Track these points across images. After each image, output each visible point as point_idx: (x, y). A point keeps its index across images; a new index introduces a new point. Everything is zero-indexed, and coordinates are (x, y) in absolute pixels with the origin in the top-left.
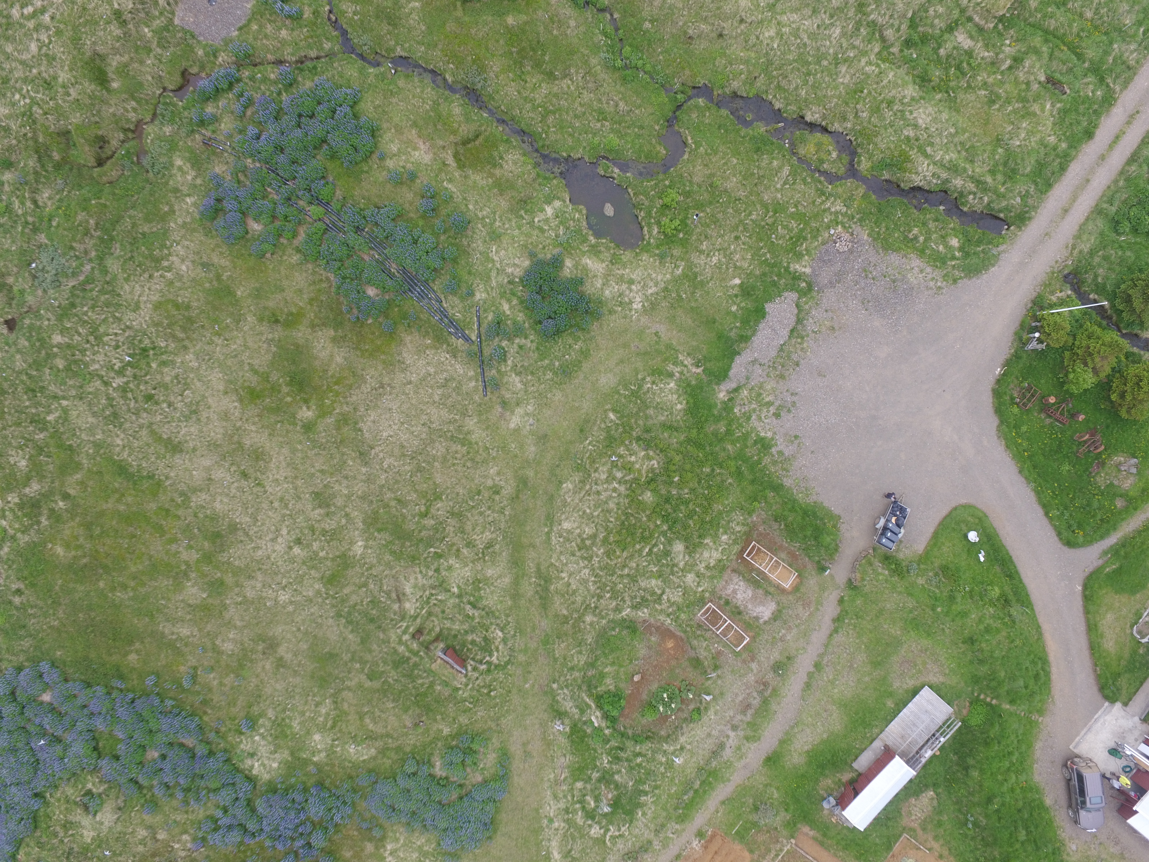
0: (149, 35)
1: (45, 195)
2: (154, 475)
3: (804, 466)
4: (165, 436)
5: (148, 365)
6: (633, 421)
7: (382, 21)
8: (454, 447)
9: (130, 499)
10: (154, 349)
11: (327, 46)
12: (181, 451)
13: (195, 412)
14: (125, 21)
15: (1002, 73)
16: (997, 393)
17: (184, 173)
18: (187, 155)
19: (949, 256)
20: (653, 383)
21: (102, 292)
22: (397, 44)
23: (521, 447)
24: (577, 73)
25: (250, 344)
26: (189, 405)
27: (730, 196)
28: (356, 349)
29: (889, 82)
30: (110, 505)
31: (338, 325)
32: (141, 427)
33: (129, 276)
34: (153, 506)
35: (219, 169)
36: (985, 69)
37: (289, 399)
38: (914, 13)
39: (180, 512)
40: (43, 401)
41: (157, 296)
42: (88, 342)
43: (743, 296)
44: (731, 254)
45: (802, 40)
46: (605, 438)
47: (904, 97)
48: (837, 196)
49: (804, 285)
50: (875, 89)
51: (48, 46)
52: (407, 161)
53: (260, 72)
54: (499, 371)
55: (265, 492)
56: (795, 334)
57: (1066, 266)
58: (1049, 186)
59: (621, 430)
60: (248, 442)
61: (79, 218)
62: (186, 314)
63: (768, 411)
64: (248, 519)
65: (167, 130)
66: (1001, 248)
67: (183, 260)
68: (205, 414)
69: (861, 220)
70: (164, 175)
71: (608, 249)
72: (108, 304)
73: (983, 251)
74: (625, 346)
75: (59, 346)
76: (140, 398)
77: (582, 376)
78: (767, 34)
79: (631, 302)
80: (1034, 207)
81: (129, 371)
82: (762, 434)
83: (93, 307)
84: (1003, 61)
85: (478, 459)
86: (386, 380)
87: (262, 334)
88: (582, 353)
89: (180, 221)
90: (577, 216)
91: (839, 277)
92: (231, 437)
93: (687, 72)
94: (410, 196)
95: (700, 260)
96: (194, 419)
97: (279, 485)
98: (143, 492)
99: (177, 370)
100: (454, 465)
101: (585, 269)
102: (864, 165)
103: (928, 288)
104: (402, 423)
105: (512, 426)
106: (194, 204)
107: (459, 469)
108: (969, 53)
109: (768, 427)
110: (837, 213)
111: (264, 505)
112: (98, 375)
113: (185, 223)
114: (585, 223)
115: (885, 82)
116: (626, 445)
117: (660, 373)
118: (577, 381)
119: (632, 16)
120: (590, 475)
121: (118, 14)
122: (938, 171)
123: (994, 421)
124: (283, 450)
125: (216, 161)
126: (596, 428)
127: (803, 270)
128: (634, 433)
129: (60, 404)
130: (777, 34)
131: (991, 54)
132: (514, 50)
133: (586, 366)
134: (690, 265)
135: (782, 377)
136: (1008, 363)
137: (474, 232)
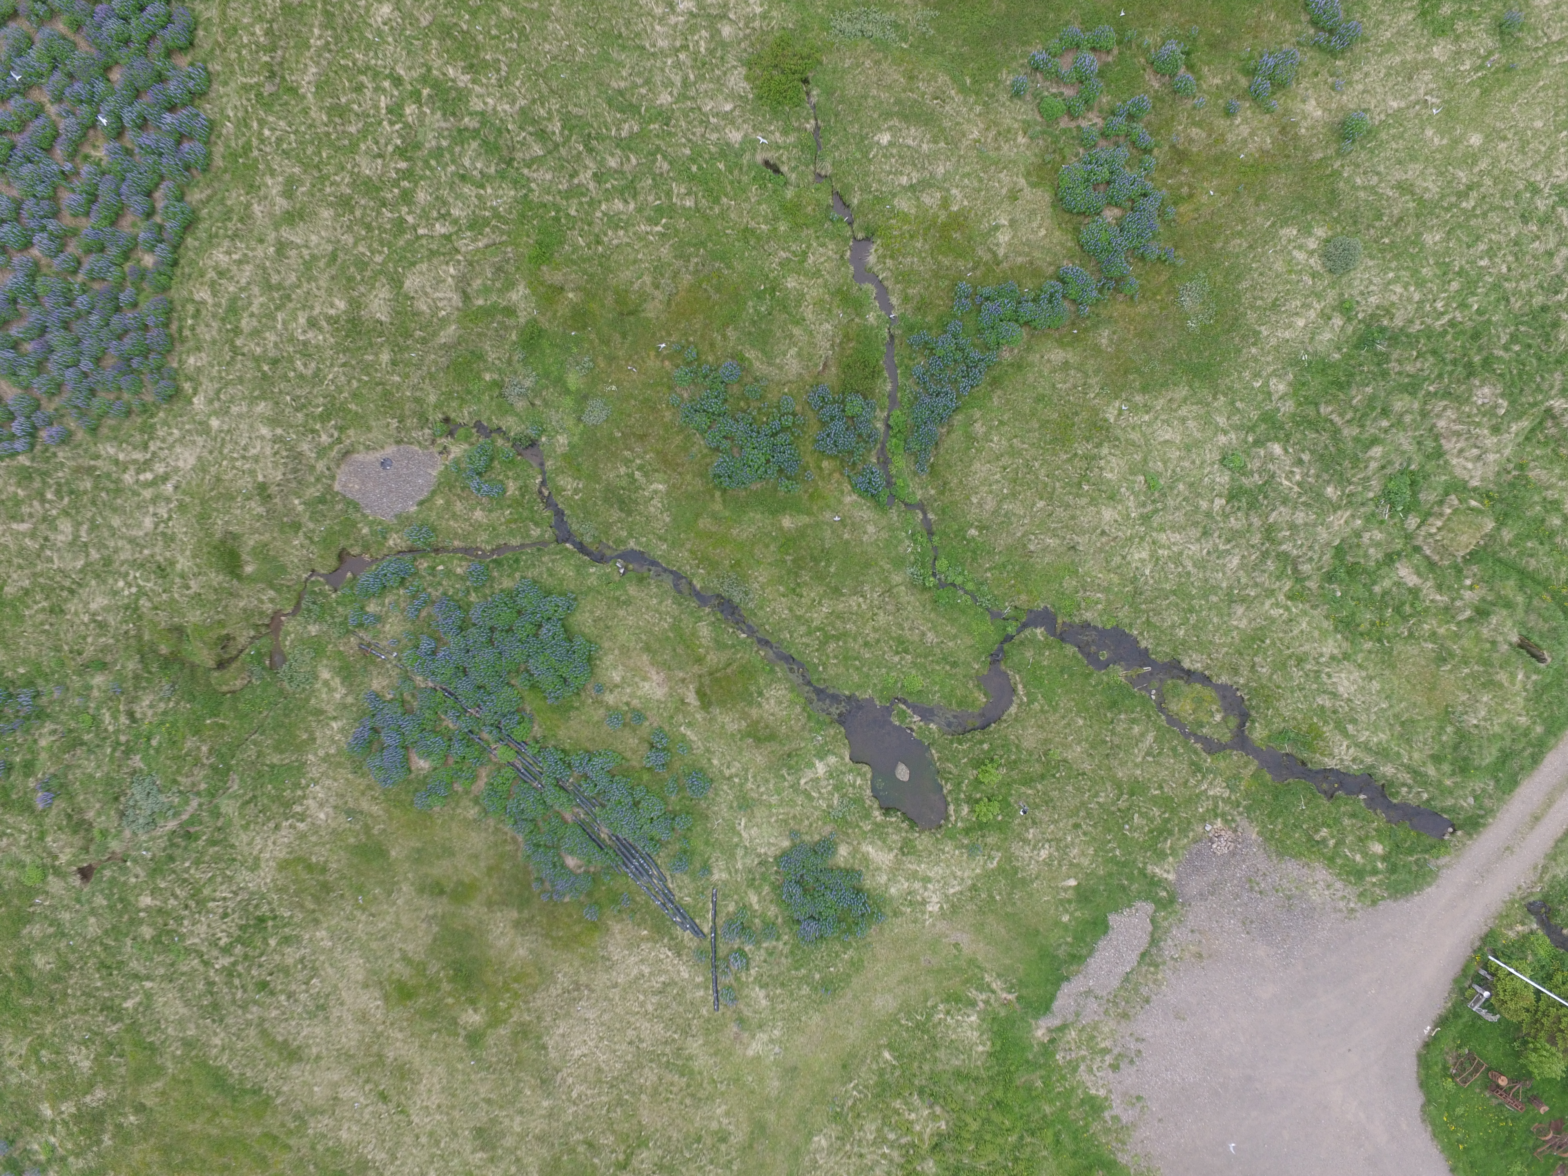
0: (300, 508)
1: (144, 705)
2: (261, 1089)
3: (1147, 1138)
4: (280, 1039)
5: (265, 940)
6: (916, 1064)
7: (612, 506)
8: (669, 1077)
9: (225, 1121)
10: (275, 918)
11: (535, 532)
12: (300, 1059)
13: (322, 1008)
14: (269, 496)
15: (1459, 624)
16: (1423, 1060)
17: (331, 690)
18: (337, 663)
19: (1369, 868)
20: (948, 1013)
21: (212, 843)
22: (630, 535)
23: (761, 1080)
24: (872, 590)
25: (404, 920)
26: (316, 997)
27: (1071, 768)
28: (547, 936)
29: (1302, 632)
30: (198, 1126)
31: (523, 902)
32: (249, 1024)
33: (248, 823)
34: (257, 1131)
35: (377, 684)
36: (1435, 615)
37: (450, 1001)
38: (1342, 540)
39: (292, 1142)
40: (121, 981)
41: (285, 850)
42: (186, 907)
43: (1080, 902)
44: (1067, 847)
45: (1184, 567)
46: (877, 1084)
47: (1321, 655)
48: (1216, 772)
49: (1165, 894)
50: (1281, 639)
51: (166, 522)
52: (632, 695)
53: (442, 563)
54: (737, 979)
55: (410, 1123)
56: (1147, 960)
57: (1532, 894)
58: (1514, 782)
59: (897, 1073)
60: (391, 1055)
61: (188, 744)
62: (321, 878)
63: (1103, 1061)
64: (383, 1155)
65: (313, 629)
66: (1442, 861)
67: (321, 805)
68: (335, 1013)
69: (1248, 808)
70: (304, 689)
71: (899, 830)
72: (217, 859)
73: (1416, 862)
74: (913, 959)
75: (147, 909)
76: (250, 987)
77: (850, 995)
78: (1136, 556)
79: (924, 903)
80: (1492, 811)
81: (238, 949)
82: (1093, 1092)
83: (197, 863)
84: (1461, 610)
85: (701, 1094)
86: (583, 979)
87: (421, 910)
88: (853, 964)
89: (321, 753)
90: (859, 782)
91: (1214, 889)
92: (369, 1046)
93: (1023, 597)
94: (633, 742)
95: (1025, 853)
96: (321, 1016)
97: (429, 1115)
98: (244, 1111)
99: (303, 951)
100: (668, 1099)
101: (865, 858)
102: (1258, 733)
103: (1336, 910)
104: (601, 1039)
105: (750, 1053)
106: (342, 730)
107: (674, 1106)
108: (1415, 592)
109: (1100, 1082)
110: (1215, 798)
111: (406, 1139)
112: (196, 951)
113: (327, 754)
114: (869, 792)
115: (1295, 632)
116: (904, 1097)
117: (958, 1000)
118: (843, 1001)
119: (954, 519)
120: (852, 1132)
121: (262, 488)
122: (1361, 755)
123: (1417, 1099)
124: (439, 1069)
125: (375, 673)
126: (864, 1069)
127: (1165, 875)
128: (916, 1082)
129: (142, 987)
130: (1152, 556)
131: (1445, 598)
132: (788, 558)
133: (856, 982)
134: (1009, 858)
135: (1125, 1016)
136: (1442, 1022)
137: (716, 794)
